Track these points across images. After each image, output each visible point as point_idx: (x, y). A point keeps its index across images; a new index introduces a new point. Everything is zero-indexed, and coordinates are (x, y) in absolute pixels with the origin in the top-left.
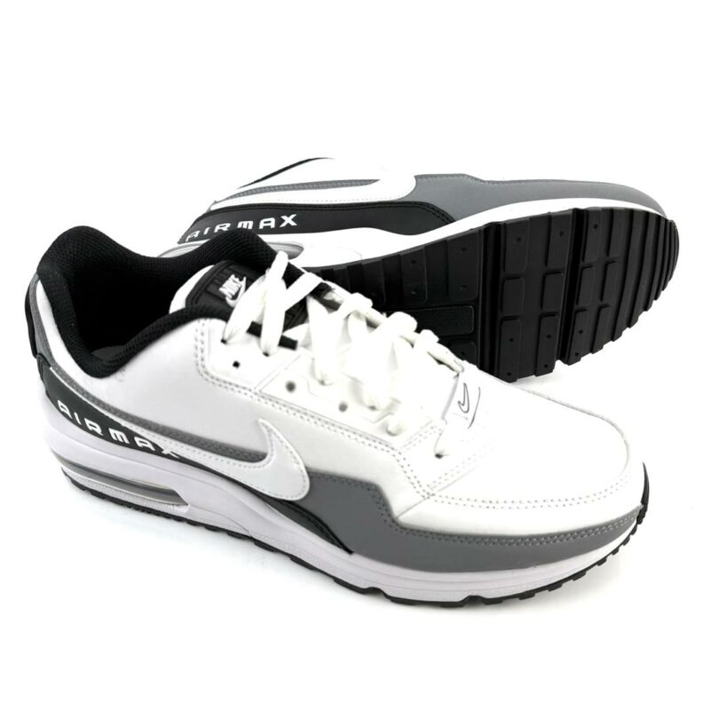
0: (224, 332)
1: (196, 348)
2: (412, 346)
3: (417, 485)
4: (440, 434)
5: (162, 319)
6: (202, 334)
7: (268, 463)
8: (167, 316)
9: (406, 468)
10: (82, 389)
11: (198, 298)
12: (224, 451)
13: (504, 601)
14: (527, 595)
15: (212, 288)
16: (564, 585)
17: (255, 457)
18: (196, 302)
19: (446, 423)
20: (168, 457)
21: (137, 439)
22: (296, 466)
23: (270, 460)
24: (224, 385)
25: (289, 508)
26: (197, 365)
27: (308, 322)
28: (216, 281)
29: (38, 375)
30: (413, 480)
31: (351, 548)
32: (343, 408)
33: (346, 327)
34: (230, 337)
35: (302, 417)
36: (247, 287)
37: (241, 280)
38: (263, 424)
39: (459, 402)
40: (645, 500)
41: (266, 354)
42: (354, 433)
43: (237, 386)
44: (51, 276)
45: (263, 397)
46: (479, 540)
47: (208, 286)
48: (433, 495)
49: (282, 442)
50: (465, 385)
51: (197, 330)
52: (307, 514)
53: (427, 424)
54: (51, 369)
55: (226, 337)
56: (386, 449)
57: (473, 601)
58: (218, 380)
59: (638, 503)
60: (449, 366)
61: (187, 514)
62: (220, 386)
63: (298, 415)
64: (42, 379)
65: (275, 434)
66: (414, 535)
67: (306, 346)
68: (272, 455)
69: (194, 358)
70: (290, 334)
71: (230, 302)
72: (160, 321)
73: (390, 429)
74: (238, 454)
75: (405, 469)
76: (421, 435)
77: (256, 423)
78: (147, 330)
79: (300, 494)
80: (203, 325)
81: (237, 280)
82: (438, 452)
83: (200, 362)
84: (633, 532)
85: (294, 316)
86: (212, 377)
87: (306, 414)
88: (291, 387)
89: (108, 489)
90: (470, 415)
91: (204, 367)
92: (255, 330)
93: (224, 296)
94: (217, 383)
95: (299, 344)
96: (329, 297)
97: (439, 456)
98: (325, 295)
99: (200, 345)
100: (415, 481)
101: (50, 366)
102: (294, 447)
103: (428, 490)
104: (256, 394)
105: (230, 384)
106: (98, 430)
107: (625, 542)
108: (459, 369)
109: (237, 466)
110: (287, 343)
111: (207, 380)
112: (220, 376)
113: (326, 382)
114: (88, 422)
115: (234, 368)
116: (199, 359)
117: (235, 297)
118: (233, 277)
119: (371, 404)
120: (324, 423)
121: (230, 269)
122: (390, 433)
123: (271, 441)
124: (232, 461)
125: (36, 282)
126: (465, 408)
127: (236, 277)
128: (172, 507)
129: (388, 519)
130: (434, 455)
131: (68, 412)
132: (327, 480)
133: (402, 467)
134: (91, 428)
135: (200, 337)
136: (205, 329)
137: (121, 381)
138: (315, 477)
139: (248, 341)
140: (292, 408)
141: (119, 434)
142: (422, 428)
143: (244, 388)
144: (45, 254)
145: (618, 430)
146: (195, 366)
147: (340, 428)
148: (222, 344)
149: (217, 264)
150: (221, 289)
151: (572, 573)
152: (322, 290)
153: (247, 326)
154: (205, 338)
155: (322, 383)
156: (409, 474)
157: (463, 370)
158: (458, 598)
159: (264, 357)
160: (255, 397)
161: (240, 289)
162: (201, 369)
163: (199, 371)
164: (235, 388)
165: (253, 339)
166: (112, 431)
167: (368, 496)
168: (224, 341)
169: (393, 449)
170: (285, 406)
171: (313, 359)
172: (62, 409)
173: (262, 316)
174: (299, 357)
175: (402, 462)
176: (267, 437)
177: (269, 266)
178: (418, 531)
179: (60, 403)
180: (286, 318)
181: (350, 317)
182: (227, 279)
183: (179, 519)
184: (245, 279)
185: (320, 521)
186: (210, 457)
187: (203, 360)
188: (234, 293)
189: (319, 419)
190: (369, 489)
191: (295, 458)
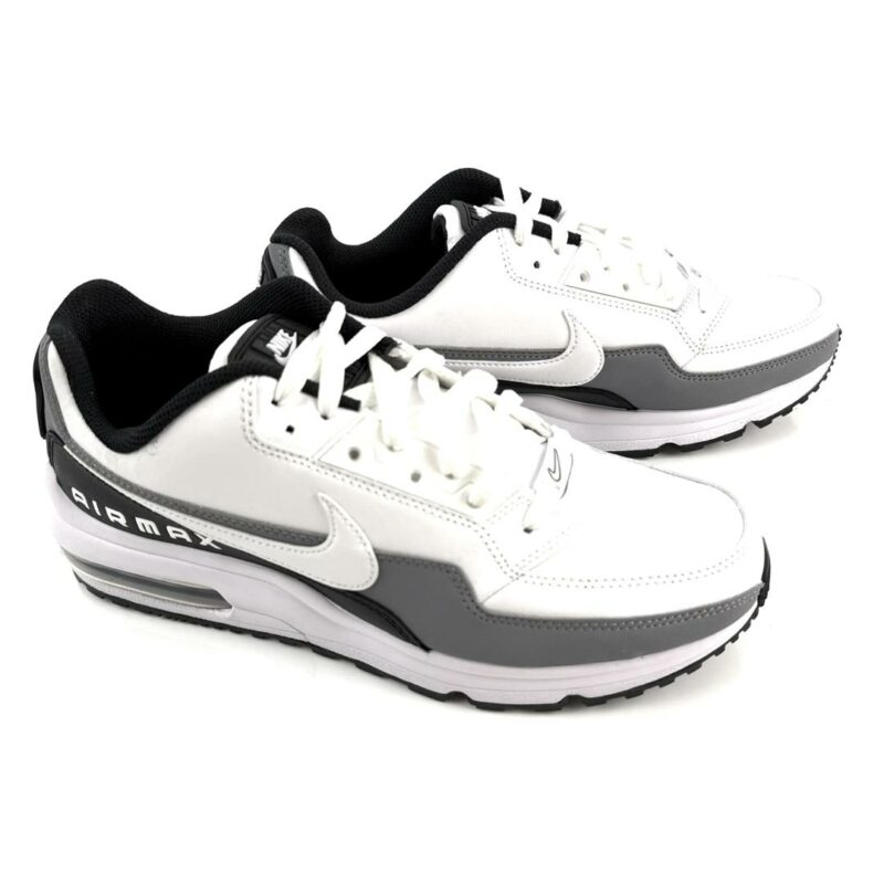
0: (275, 392)
1: (243, 410)
2: (493, 408)
3: (503, 564)
4: (529, 505)
5: (202, 378)
6: (250, 394)
7: (329, 545)
8: (206, 376)
9: (491, 545)
10: (104, 468)
11: (243, 354)
12: (277, 534)
13: (608, 701)
14: (634, 693)
15: (258, 344)
16: (677, 679)
17: (313, 540)
18: (241, 358)
19: (535, 492)
20: (208, 549)
21: (170, 529)
22: (361, 548)
23: (331, 542)
24: (276, 453)
25: (354, 600)
26: (245, 430)
27: (372, 381)
28: (262, 336)
29: (47, 459)
30: (499, 558)
31: (428, 645)
32: (416, 477)
33: (416, 387)
34: (282, 398)
35: (368, 489)
36: (298, 343)
37: (291, 335)
38: (323, 498)
39: (549, 470)
40: (766, 577)
41: (325, 417)
42: (430, 506)
43: (291, 454)
44: (65, 336)
45: (322, 467)
46: (577, 625)
47: (253, 342)
48: (523, 575)
49: (345, 519)
50: (555, 450)
51: (243, 390)
52: (376, 607)
53: (513, 495)
54: (65, 447)
55: (277, 398)
56: (467, 523)
57: (573, 703)
58: (269, 448)
59: (757, 581)
60: (535, 431)
61: (230, 619)
62: (272, 454)
63: (364, 486)
64: (52, 462)
65: (337, 510)
66: (502, 622)
67: (372, 407)
68: (334, 536)
69: (241, 422)
70: (353, 393)
71: (280, 359)
72: (200, 380)
73: (471, 500)
74: (294, 538)
75: (489, 546)
76: (506, 507)
77: (315, 498)
78: (184, 392)
79: (367, 582)
80: (251, 383)
81: (287, 335)
82: (527, 526)
83: (248, 428)
84: (755, 615)
85: (355, 375)
86: (263, 445)
87: (373, 485)
88: (354, 454)
89: (133, 594)
90: (562, 484)
91: (252, 432)
92: (311, 389)
93: (273, 353)
94: (268, 451)
95: (363, 405)
96: (394, 353)
97: (528, 531)
98: (389, 351)
99: (247, 407)
100: (501, 560)
101: (64, 444)
102: (359, 525)
103: (516, 570)
104: (314, 463)
105: (284, 452)
106: (122, 521)
107: (746, 627)
108: (547, 434)
109: (292, 552)
110: (349, 404)
111: (256, 448)
112: (271, 443)
113: (395, 448)
114: (109, 511)
115: (288, 434)
116: (247, 423)
117: (285, 354)
118: (281, 331)
119: (448, 473)
120: (393, 496)
121: (278, 324)
122: (471, 505)
123: (333, 518)
124: (287, 546)
125: (48, 343)
126: (556, 476)
127: (285, 332)
128: (211, 611)
129: (471, 605)
130: (522, 529)
131: (84, 502)
132: (399, 562)
133: (486, 544)
134: (112, 519)
135: (247, 398)
136: (253, 389)
137: (153, 454)
138: (386, 560)
139: (304, 402)
140: (356, 479)
141: (148, 523)
142: (508, 498)
143: (300, 457)
144: (56, 313)
145: (732, 498)
146: (241, 431)
147: (413, 500)
148: (273, 406)
149: (262, 319)
150: (269, 345)
151: (686, 665)
152: (387, 345)
153: (302, 384)
154: (253, 399)
155: (391, 448)
156: (494, 552)
157: (552, 435)
158: (555, 698)
159: (322, 420)
160: (314, 467)
161: (290, 346)
162: (249, 435)
163: (247, 438)
164: (289, 457)
165: (309, 400)
166: (139, 521)
167: (447, 580)
168: (275, 403)
169: (474, 523)
170: (348, 476)
171: (380, 421)
172: (77, 499)
173: (318, 374)
174: (363, 419)
175: (486, 539)
176: (329, 514)
177: (323, 318)
178: (507, 618)
179: (74, 491)
180: (346, 377)
181: (421, 376)
182: (275, 334)
183: (220, 627)
184: (295, 334)
185: (391, 613)
186: (260, 543)
187: (251, 424)
188: (283, 350)
189: (388, 491)
190: (448, 572)
191: (361, 538)
